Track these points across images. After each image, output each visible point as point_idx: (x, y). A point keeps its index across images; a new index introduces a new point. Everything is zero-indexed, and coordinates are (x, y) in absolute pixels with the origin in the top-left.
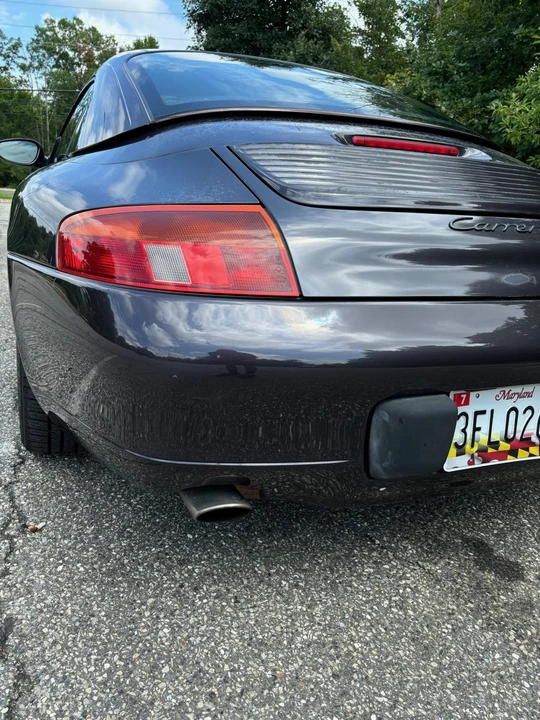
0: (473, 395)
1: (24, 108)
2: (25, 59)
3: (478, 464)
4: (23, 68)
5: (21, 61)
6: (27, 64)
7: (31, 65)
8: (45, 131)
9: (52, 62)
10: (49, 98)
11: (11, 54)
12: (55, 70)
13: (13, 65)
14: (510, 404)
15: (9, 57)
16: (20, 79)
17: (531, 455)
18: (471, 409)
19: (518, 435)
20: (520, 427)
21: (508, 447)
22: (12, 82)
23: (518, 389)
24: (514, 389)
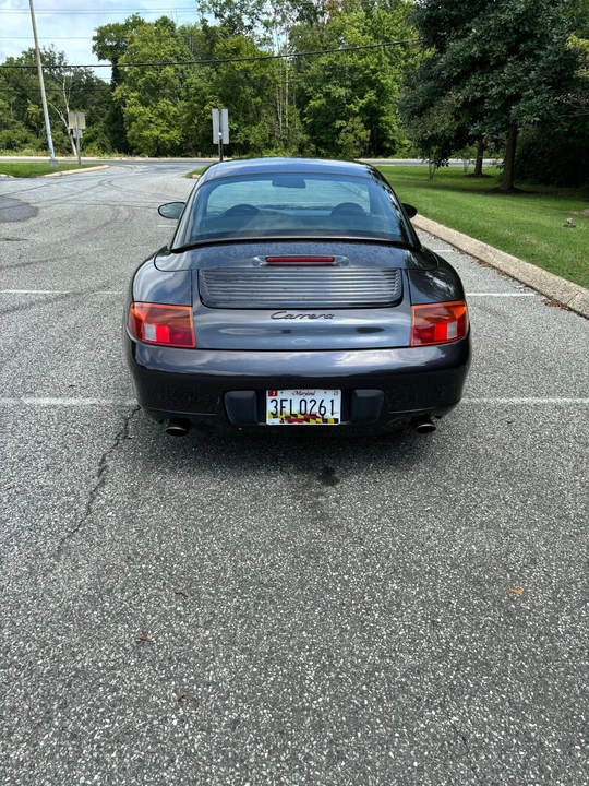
0: (279, 392)
1: (266, 72)
2: (269, 15)
3: (286, 423)
4: (267, 25)
5: (264, 18)
6: (271, 19)
7: (274, 21)
8: (284, 94)
9: (296, 14)
11: (256, 11)
12: (298, 23)
13: (258, 23)
14: (302, 397)
15: (253, 14)
16: (262, 37)
17: (317, 422)
18: (278, 398)
19: (308, 412)
20: (309, 408)
21: (303, 417)
22: (256, 42)
23: (306, 391)
24: (303, 391)
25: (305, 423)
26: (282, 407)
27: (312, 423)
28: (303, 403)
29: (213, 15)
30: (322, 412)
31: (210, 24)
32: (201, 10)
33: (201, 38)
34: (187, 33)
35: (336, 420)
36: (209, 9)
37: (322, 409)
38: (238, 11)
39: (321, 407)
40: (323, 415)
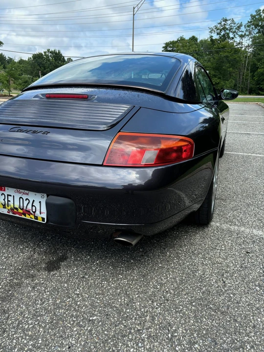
0: (6, 189)
1: (236, 56)
2: (243, 32)
3: (11, 214)
4: (241, 36)
5: (240, 33)
6: (243, 34)
7: (245, 34)
8: (245, 66)
9: (256, 31)
10: (250, 49)
11: (237, 31)
12: (257, 35)
13: (237, 36)
14: (20, 195)
15: (235, 32)
16: (238, 42)
17: (31, 218)
18: (6, 193)
19: (25, 208)
20: (25, 205)
21: (21, 211)
22: (235, 44)
23: (23, 191)
24: (21, 191)
25: (23, 217)
26: (8, 201)
27: (28, 217)
28: (21, 200)
29: (216, 34)
30: (34, 211)
31: (214, 38)
32: (211, 32)
33: (209, 44)
34: (203, 42)
35: (43, 219)
36: (215, 31)
37: (34, 208)
38: (228, 31)
39: (33, 206)
40: (34, 212)
